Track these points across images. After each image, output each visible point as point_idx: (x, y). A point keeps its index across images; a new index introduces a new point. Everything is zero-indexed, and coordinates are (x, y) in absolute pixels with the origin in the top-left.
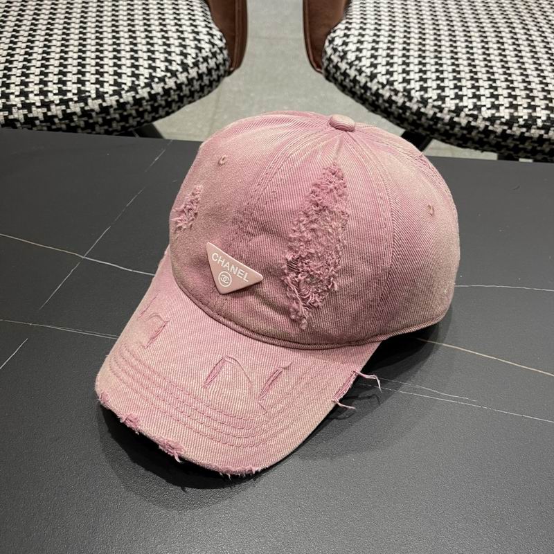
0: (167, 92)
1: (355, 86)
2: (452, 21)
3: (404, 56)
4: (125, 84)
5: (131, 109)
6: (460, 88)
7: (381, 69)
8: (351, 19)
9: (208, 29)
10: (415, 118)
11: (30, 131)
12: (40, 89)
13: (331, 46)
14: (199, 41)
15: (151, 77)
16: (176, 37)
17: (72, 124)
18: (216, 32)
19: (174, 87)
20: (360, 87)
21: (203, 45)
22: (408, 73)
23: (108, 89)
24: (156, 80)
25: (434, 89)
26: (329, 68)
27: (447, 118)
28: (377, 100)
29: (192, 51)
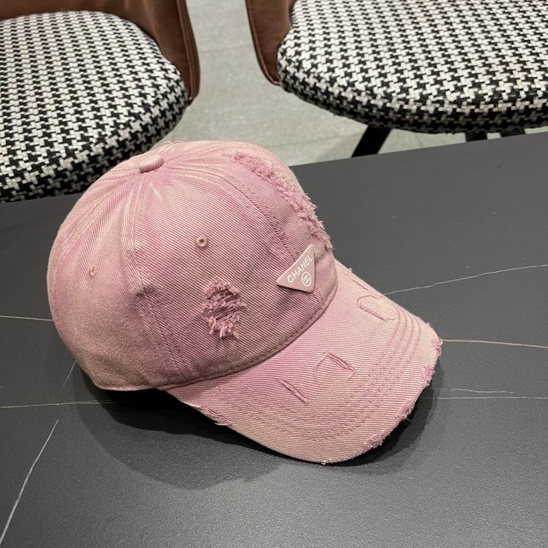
0: (134, 136)
1: (316, 94)
2: (396, 11)
3: (358, 55)
4: (92, 137)
5: (102, 161)
6: (421, 77)
7: (339, 72)
8: (298, 27)
9: (160, 65)
10: (382, 113)
11: (9, 203)
12: (10, 159)
13: (285, 58)
14: (154, 78)
15: (116, 125)
16: (132, 79)
17: (49, 187)
18: (168, 66)
19: (140, 130)
20: (322, 93)
21: (159, 81)
22: (366, 71)
23: (76, 145)
24: (122, 126)
25: (395, 83)
26: (286, 80)
27: (414, 108)
28: (342, 103)
29: (150, 91)
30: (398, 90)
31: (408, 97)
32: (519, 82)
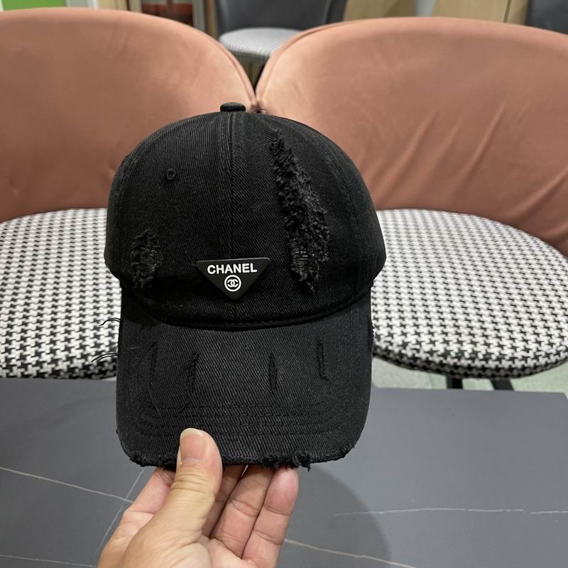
6: (404, 326)
12: (80, 343)
17: (104, 369)
25: (385, 327)
27: (397, 350)
30: (386, 334)
31: (393, 341)
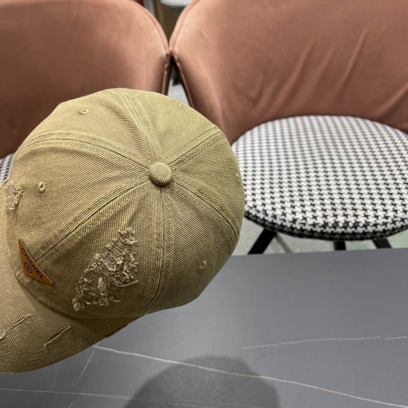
32: (349, 217)
